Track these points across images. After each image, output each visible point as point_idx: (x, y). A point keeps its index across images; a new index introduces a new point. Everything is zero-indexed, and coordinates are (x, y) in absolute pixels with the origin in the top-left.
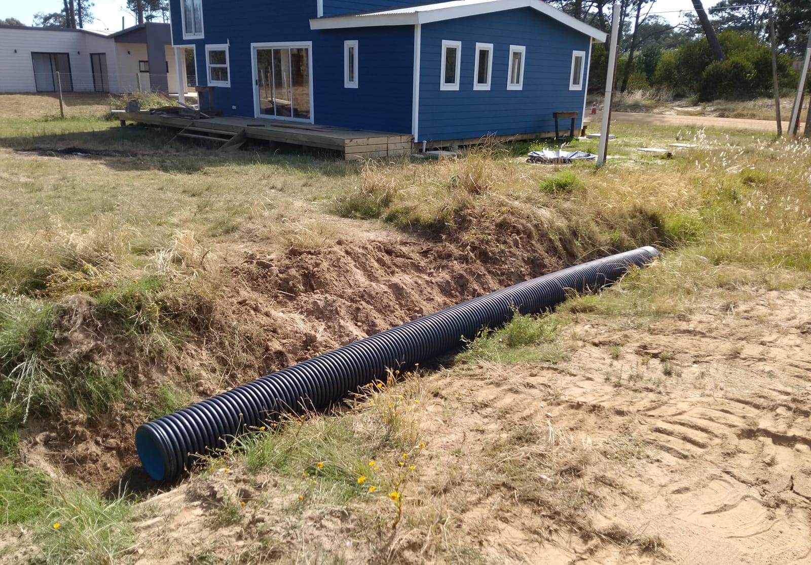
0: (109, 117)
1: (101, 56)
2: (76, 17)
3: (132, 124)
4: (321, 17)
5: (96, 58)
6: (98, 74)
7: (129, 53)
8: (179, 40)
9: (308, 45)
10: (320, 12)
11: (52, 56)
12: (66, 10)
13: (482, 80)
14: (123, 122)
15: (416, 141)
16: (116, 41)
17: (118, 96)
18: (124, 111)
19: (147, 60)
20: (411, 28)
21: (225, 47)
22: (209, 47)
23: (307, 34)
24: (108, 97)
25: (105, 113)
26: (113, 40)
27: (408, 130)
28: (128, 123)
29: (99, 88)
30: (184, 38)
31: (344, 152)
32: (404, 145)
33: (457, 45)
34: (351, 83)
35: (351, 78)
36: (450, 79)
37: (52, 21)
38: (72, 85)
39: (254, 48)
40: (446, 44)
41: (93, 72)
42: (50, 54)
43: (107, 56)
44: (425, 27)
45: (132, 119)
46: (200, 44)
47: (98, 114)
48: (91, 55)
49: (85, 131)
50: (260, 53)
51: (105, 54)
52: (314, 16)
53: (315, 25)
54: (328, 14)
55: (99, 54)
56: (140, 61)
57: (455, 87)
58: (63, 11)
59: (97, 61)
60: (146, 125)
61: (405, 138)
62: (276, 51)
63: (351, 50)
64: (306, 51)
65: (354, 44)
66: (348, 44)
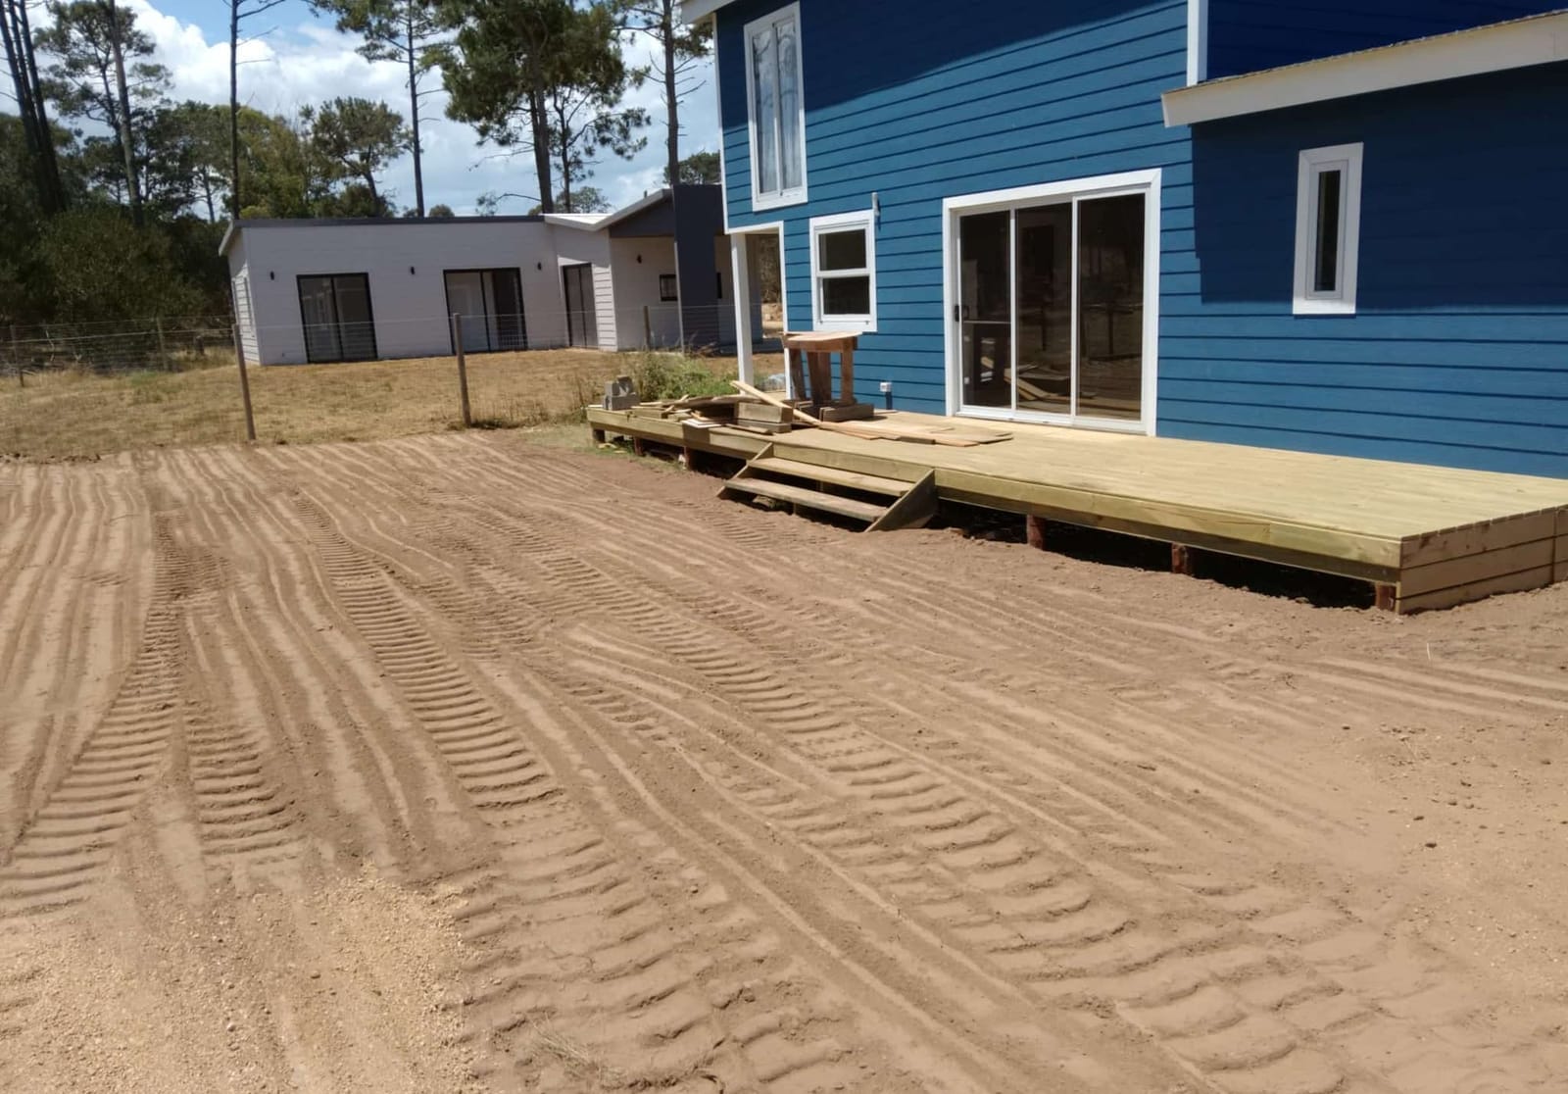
1: (584, 270)
4: (1206, 82)
5: (573, 275)
6: (577, 314)
7: (639, 260)
9: (1146, 181)
10: (1197, 66)
11: (487, 276)
16: (613, 236)
18: (601, 406)
21: (863, 219)
22: (820, 225)
26: (605, 230)
30: (757, 206)
38: (525, 335)
39: (954, 212)
41: (568, 309)
42: (481, 272)
43: (595, 271)
46: (796, 218)
48: (567, 270)
51: (588, 265)
52: (1176, 84)
53: (1184, 110)
54: (1224, 70)
55: (580, 267)
56: (663, 278)
59: (577, 281)
62: (1091, 208)
63: (1330, 183)
64: (1133, 205)
65: (1348, 159)
66: (1311, 163)
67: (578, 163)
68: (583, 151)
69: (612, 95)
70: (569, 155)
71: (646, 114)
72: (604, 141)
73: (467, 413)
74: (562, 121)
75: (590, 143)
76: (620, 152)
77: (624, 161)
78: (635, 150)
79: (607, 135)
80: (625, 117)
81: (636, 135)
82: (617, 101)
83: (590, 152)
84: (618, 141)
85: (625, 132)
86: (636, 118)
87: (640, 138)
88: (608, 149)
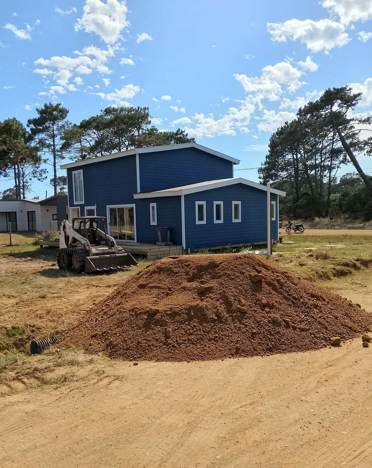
0: (35, 244)
1: (33, 213)
2: (21, 190)
3: (46, 247)
4: (139, 193)
5: (30, 214)
6: (31, 223)
7: (48, 211)
8: (72, 205)
9: (133, 206)
10: (139, 190)
11: (7, 213)
12: (16, 186)
13: (218, 218)
14: (42, 246)
15: (185, 248)
16: (41, 205)
17: (40, 233)
18: (42, 241)
19: (56, 214)
20: (180, 197)
21: (94, 208)
22: (86, 208)
23: (133, 201)
24: (35, 233)
25: (33, 242)
26: (40, 204)
27: (181, 244)
28: (44, 246)
29: (31, 228)
30: (75, 204)
31: (147, 255)
32: (178, 251)
33: (204, 203)
34: (154, 223)
35: (154, 220)
36: (201, 219)
37: (8, 193)
38: (17, 228)
39: (108, 207)
40: (197, 203)
41: (28, 222)
42: (6, 212)
43: (36, 213)
44: (186, 196)
45: (46, 244)
46: (82, 206)
47: (29, 243)
48: (28, 212)
49: (22, 251)
50: (111, 209)
51: (35, 211)
52: (136, 192)
53: (136, 196)
54: (142, 191)
55: (32, 212)
56: (53, 215)
57: (204, 222)
58: (14, 187)
59: (31, 215)
60: (53, 247)
61: (179, 247)
62: (119, 209)
63: (153, 207)
64: (132, 208)
65: (154, 204)
66: (152, 205)
67: (27, 182)
68: (28, 179)
69: (38, 165)
70: (24, 180)
71: (47, 171)
72: (34, 177)
73: (11, 243)
74: (23, 171)
75: (31, 177)
76: (39, 180)
77: (41, 182)
78: (44, 179)
79: (36, 175)
80: (41, 171)
81: (44, 175)
82: (39, 167)
83: (31, 179)
84: (39, 177)
85: (41, 175)
86: (44, 171)
87: (45, 176)
88: (36, 179)
